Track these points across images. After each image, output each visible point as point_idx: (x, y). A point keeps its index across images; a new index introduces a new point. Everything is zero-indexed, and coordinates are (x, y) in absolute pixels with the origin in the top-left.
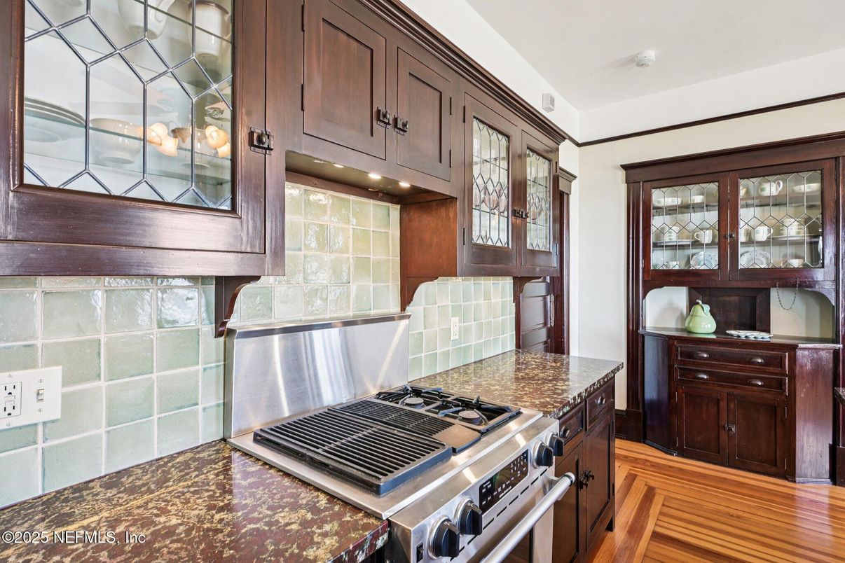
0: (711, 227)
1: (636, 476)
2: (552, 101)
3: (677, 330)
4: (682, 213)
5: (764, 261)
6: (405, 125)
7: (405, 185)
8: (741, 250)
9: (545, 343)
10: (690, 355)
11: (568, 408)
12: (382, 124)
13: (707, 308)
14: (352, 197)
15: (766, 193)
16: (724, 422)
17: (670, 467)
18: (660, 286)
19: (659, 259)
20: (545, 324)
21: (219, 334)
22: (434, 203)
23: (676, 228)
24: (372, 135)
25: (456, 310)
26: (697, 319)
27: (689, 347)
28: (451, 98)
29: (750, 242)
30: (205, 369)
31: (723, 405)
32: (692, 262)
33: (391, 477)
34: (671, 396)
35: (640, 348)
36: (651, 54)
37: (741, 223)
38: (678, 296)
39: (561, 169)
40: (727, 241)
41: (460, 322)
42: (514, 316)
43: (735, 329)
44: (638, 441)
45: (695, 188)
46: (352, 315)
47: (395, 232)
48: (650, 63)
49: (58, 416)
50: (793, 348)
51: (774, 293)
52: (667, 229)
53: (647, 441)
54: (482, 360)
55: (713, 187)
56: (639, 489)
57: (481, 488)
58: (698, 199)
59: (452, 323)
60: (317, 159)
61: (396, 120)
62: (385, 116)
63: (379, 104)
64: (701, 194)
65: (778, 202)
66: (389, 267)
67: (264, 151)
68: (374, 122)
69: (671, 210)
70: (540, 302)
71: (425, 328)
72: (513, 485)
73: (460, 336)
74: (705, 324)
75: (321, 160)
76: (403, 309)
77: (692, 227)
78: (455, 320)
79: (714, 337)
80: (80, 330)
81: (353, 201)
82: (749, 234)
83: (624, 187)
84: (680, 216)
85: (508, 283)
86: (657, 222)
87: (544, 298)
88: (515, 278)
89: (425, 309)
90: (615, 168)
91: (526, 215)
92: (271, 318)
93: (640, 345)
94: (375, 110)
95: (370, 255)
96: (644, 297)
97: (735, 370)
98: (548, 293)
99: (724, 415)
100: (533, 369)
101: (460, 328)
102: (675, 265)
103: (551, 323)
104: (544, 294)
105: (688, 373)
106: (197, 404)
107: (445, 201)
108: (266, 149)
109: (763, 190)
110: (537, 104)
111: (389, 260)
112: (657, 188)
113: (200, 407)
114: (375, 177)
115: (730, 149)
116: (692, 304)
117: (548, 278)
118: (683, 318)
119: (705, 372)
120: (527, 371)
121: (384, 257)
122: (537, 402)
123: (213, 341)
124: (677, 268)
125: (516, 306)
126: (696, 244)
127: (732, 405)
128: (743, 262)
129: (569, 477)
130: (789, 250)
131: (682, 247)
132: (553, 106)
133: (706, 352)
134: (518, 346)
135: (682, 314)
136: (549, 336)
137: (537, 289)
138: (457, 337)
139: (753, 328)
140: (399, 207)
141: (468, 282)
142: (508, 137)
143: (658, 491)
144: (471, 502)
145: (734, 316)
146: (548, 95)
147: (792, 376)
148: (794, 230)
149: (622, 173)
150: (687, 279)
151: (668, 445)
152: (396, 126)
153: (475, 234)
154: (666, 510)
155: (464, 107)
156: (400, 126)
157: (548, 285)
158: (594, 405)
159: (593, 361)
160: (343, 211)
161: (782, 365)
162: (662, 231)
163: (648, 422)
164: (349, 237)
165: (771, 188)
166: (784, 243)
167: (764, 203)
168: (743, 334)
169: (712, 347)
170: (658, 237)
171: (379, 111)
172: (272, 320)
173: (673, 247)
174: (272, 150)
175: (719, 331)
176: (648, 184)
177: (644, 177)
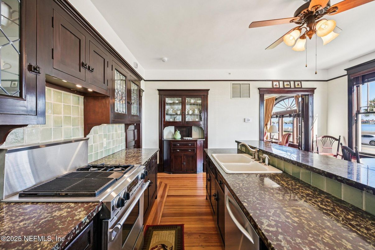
0: (180, 110)
1: (162, 182)
2: (137, 65)
3: (172, 138)
4: (173, 105)
5: (191, 119)
6: (93, 70)
7: (90, 90)
8: (186, 116)
9: (134, 146)
10: (175, 145)
11: (147, 163)
12: (84, 68)
13: (179, 132)
14: (63, 92)
15: (191, 102)
16: (183, 162)
17: (171, 177)
18: (168, 126)
19: (168, 118)
20: (134, 139)
22: (100, 97)
23: (172, 109)
24: (80, 71)
25: (105, 136)
26: (177, 135)
27: (175, 143)
28: (108, 62)
29: (188, 114)
31: (183, 157)
32: (176, 119)
33: (98, 190)
34: (170, 157)
35: (162, 144)
37: (186, 109)
38: (172, 129)
39: (141, 89)
40: (183, 114)
41: (107, 140)
42: (125, 137)
43: (185, 137)
44: (162, 172)
45: (176, 99)
46: (63, 140)
47: (81, 107)
48: (166, 61)
50: (196, 141)
51: (193, 127)
52: (169, 109)
53: (164, 172)
54: (114, 153)
55: (180, 99)
56: (163, 185)
57: (128, 187)
58: (177, 102)
59: (104, 140)
60: (55, 77)
61: (89, 67)
62: (86, 65)
63: (82, 60)
64: (178, 100)
65: (194, 104)
66: (79, 120)
67: (36, 73)
68: (81, 67)
69: (170, 104)
70: (132, 132)
71: (94, 143)
72: (135, 186)
73: (107, 145)
74: (178, 136)
75: (56, 78)
76: (85, 136)
77: (175, 109)
78: (105, 140)
79: (180, 140)
81: (63, 93)
82: (188, 112)
83: (158, 96)
84: (172, 106)
85: (123, 126)
86: (167, 107)
87: (134, 131)
88: (125, 124)
89: (93, 136)
90: (156, 90)
91: (131, 103)
92: (23, 143)
93: (163, 143)
94: (81, 62)
95: (71, 115)
96: (164, 129)
97: (185, 148)
98: (135, 129)
99: (183, 160)
100: (134, 154)
101: (107, 142)
102: (171, 120)
103: (136, 139)
104: (133, 129)
105: (175, 150)
107: (104, 97)
108: (37, 73)
109: (191, 101)
110: (132, 65)
111: (79, 117)
112: (167, 98)
114: (79, 86)
116: (175, 131)
117: (135, 124)
118: (173, 135)
119: (178, 149)
120: (132, 154)
121: (76, 116)
122: (138, 162)
124: (172, 121)
125: (126, 134)
126: (177, 114)
127: (184, 157)
128: (187, 120)
129: (149, 181)
130: (196, 116)
131: (173, 115)
132: (137, 66)
133: (179, 144)
134: (126, 147)
135: (173, 134)
136: (135, 143)
137: (132, 127)
138: (106, 146)
139: (189, 137)
140: (83, 97)
141: (109, 126)
142: (126, 77)
143: (168, 184)
144: (126, 191)
145: (185, 134)
146: (136, 63)
147: (196, 148)
148: (197, 112)
149: (157, 92)
150: (174, 124)
151: (170, 172)
152: (89, 69)
153: (116, 109)
154: (170, 189)
155: (112, 65)
156: (91, 69)
157: (135, 127)
158: (152, 162)
159: (151, 149)
160: (59, 97)
161: (194, 145)
162: (168, 110)
163: (165, 167)
164: (62, 108)
165: (192, 101)
166: (195, 115)
167: (191, 104)
168: (187, 138)
169: (180, 142)
170: (167, 112)
171: (83, 63)
172: (24, 144)
173: (171, 115)
174: (40, 73)
175: (182, 138)
176: (165, 96)
177: (164, 94)
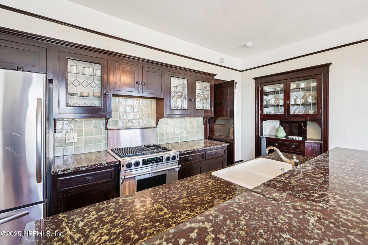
0: (282, 99)
12: (138, 85)
13: (282, 128)
15: (301, 87)
18: (266, 120)
19: (265, 111)
21: (106, 129)
26: (279, 132)
28: (161, 74)
30: (103, 136)
35: (259, 142)
36: (250, 44)
40: (287, 107)
42: (204, 129)
47: (154, 106)
48: (250, 47)
49: (76, 141)
50: (304, 142)
51: (308, 123)
54: (188, 141)
55: (282, 85)
57: (143, 160)
58: (279, 89)
63: (137, 80)
66: (152, 115)
68: (135, 85)
71: (165, 131)
72: (156, 162)
74: (282, 134)
76: (156, 125)
78: (176, 129)
79: (285, 138)
80: (80, 128)
83: (254, 85)
85: (201, 120)
86: (265, 97)
88: (204, 118)
89: (164, 126)
90: (251, 79)
93: (259, 140)
94: (136, 82)
96: (261, 124)
101: (178, 131)
106: (101, 143)
109: (300, 85)
112: (265, 86)
113: (102, 144)
115: (289, 71)
121: (150, 113)
123: (105, 131)
125: (205, 126)
126: (279, 105)
128: (291, 112)
132: (224, 61)
133: (277, 143)
140: (155, 100)
142: (187, 79)
146: (221, 58)
147: (304, 152)
148: (311, 100)
149: (254, 81)
153: (173, 106)
155: (167, 75)
156: (143, 84)
161: (300, 148)
165: (303, 85)
166: (307, 105)
169: (283, 142)
173: (273, 106)
174: (108, 95)
175: (286, 137)
176: (262, 85)
177: (260, 82)
